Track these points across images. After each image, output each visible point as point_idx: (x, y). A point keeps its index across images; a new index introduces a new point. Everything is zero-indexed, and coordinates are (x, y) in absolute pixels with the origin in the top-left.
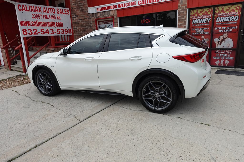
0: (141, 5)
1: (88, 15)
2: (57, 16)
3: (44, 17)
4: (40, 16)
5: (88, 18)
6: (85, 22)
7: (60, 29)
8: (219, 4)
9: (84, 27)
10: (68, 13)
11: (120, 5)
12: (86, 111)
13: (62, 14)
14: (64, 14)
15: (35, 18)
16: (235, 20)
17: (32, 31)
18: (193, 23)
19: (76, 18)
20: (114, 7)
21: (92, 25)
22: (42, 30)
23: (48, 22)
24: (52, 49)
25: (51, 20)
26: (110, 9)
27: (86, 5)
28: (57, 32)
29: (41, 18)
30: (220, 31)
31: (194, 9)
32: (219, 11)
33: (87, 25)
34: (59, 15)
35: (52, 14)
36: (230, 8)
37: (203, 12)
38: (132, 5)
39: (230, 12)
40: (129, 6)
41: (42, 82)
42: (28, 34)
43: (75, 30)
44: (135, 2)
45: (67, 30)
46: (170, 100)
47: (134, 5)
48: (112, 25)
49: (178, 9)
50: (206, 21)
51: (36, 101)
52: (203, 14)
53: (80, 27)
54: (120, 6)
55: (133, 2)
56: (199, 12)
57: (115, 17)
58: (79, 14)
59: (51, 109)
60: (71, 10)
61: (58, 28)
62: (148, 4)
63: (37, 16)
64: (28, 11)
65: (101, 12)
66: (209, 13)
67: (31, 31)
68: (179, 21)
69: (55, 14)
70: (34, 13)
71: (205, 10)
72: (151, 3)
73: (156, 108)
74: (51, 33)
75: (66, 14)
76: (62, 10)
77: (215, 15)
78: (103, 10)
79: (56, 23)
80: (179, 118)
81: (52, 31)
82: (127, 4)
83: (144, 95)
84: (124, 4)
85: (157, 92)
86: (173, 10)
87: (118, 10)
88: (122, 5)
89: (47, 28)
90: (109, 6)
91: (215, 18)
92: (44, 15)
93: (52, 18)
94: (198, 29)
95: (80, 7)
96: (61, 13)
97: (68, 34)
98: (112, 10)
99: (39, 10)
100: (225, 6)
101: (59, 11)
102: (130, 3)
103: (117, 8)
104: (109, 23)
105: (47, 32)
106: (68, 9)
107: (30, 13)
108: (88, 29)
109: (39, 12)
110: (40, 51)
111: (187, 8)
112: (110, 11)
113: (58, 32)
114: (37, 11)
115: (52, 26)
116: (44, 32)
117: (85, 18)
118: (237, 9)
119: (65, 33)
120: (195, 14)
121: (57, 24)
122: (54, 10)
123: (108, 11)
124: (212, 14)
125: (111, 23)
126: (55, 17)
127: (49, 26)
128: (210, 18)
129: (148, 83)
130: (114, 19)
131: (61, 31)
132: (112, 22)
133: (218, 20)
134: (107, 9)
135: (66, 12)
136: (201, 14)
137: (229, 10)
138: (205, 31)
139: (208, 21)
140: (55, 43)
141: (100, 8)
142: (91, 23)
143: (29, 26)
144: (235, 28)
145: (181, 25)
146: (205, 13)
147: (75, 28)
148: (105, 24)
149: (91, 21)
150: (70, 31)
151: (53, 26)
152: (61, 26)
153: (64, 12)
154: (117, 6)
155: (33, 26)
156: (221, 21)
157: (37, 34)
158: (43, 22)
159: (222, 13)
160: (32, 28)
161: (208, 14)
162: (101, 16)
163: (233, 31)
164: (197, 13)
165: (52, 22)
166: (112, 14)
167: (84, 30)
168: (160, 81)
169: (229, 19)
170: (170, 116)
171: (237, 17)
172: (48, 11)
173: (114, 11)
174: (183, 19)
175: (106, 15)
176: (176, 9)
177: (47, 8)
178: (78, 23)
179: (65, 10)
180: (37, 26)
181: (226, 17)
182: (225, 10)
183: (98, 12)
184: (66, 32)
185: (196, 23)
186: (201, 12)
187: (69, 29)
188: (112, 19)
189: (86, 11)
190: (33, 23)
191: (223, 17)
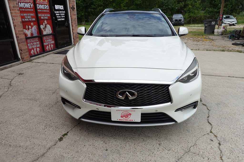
16: (47, 8)
30: (42, 18)
39: (43, 0)
50: (30, 6)
94: (26, 15)
128: (32, 4)
138: (32, 17)
139: (32, 6)
144: (49, 15)
145: (13, 7)
156: (40, 8)
163: (49, 19)
169: (44, 7)
181: (42, 5)
185: (22, 7)
191: (40, 4)
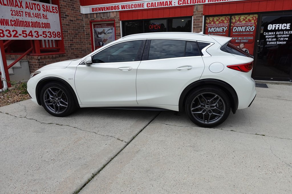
0: (150, 8)
1: (80, 15)
2: (43, 14)
3: (26, 14)
4: (22, 13)
5: (81, 20)
6: (77, 24)
7: (47, 32)
8: (237, 13)
9: (76, 30)
10: (57, 12)
11: (123, 5)
12: (125, 131)
13: (49, 12)
14: (51, 12)
15: (15, 15)
16: (251, 30)
17: (11, 33)
18: (209, 32)
19: (66, 18)
20: (115, 8)
21: (86, 28)
22: (24, 32)
23: (31, 22)
24: (38, 57)
25: (35, 20)
26: (110, 10)
27: (78, 3)
28: (43, 35)
29: (23, 16)
30: (237, 41)
31: (210, 17)
32: (236, 20)
33: (80, 28)
34: (45, 13)
35: (37, 11)
36: (246, 18)
37: (219, 21)
38: (139, 7)
39: (246, 22)
40: (135, 8)
41: (51, 99)
42: (5, 36)
43: (65, 34)
44: (143, 4)
45: (55, 34)
46: (222, 113)
47: (141, 7)
48: (112, 29)
49: (193, 15)
50: (222, 30)
51: (49, 124)
52: (220, 23)
53: (71, 31)
54: (123, 7)
55: (141, 4)
56: (215, 20)
57: (117, 20)
58: (69, 14)
59: (76, 131)
60: (61, 8)
61: (44, 30)
62: (159, 7)
63: (17, 13)
64: (5, 5)
65: (98, 13)
66: (226, 22)
67: (9, 33)
68: (194, 28)
69: (40, 12)
70: (14, 8)
71: (222, 18)
72: (163, 7)
73: (206, 122)
74: (36, 37)
75: (54, 12)
76: (49, 6)
77: (232, 24)
78: (100, 11)
79: (42, 23)
80: (232, 130)
81: (37, 34)
82: (133, 5)
83: (192, 109)
84: (129, 5)
85: (208, 104)
86: (187, 16)
87: (120, 12)
88: (127, 7)
89: (31, 29)
90: (109, 6)
91: (231, 28)
92: (26, 12)
93: (36, 17)
95: (71, 5)
96: (48, 10)
97: (57, 38)
98: (113, 12)
99: (19, 5)
100: (242, 16)
101: (45, 7)
102: (136, 4)
103: (119, 9)
104: (109, 26)
105: (30, 34)
106: (57, 6)
107: (9, 8)
108: (80, 32)
109: (20, 7)
110: (20, 60)
111: (203, 15)
112: (111, 13)
113: (45, 36)
114: (18, 5)
115: (36, 27)
116: (26, 34)
117: (77, 19)
118: (253, 19)
119: (52, 37)
120: (211, 22)
121: (43, 25)
122: (38, 6)
123: (108, 12)
124: (229, 23)
125: (111, 26)
126: (40, 16)
127: (33, 27)
128: (227, 27)
129: (199, 95)
130: (115, 22)
131: (48, 34)
132: (113, 26)
133: (235, 30)
134: (106, 9)
135: (54, 10)
136: (217, 22)
137: (246, 20)
139: (225, 30)
140: (40, 50)
141: (97, 8)
142: (84, 25)
143: (6, 25)
144: (251, 38)
146: (222, 22)
147: (65, 31)
148: (102, 27)
149: (84, 23)
150: (59, 34)
151: (38, 27)
152: (47, 28)
153: (51, 10)
154: (120, 7)
155: (13, 26)
156: (237, 31)
157: (18, 37)
158: (26, 21)
159: (238, 22)
160: (11, 28)
161: (224, 23)
162: (98, 18)
163: (250, 42)
164: (213, 21)
165: (37, 22)
166: (112, 16)
167: (76, 34)
168: (212, 92)
169: (245, 29)
170: (222, 129)
171: (253, 28)
172: (31, 8)
173: (115, 13)
174: (198, 27)
175: (105, 17)
176: (191, 15)
177: (29, 3)
178: (69, 25)
179: (53, 7)
180: (18, 26)
181: (243, 27)
182: (242, 20)
183: (94, 12)
184: (55, 36)
186: (217, 20)
187: (58, 32)
188: (113, 22)
189: (77, 11)
190: (12, 22)
191: (239, 26)
